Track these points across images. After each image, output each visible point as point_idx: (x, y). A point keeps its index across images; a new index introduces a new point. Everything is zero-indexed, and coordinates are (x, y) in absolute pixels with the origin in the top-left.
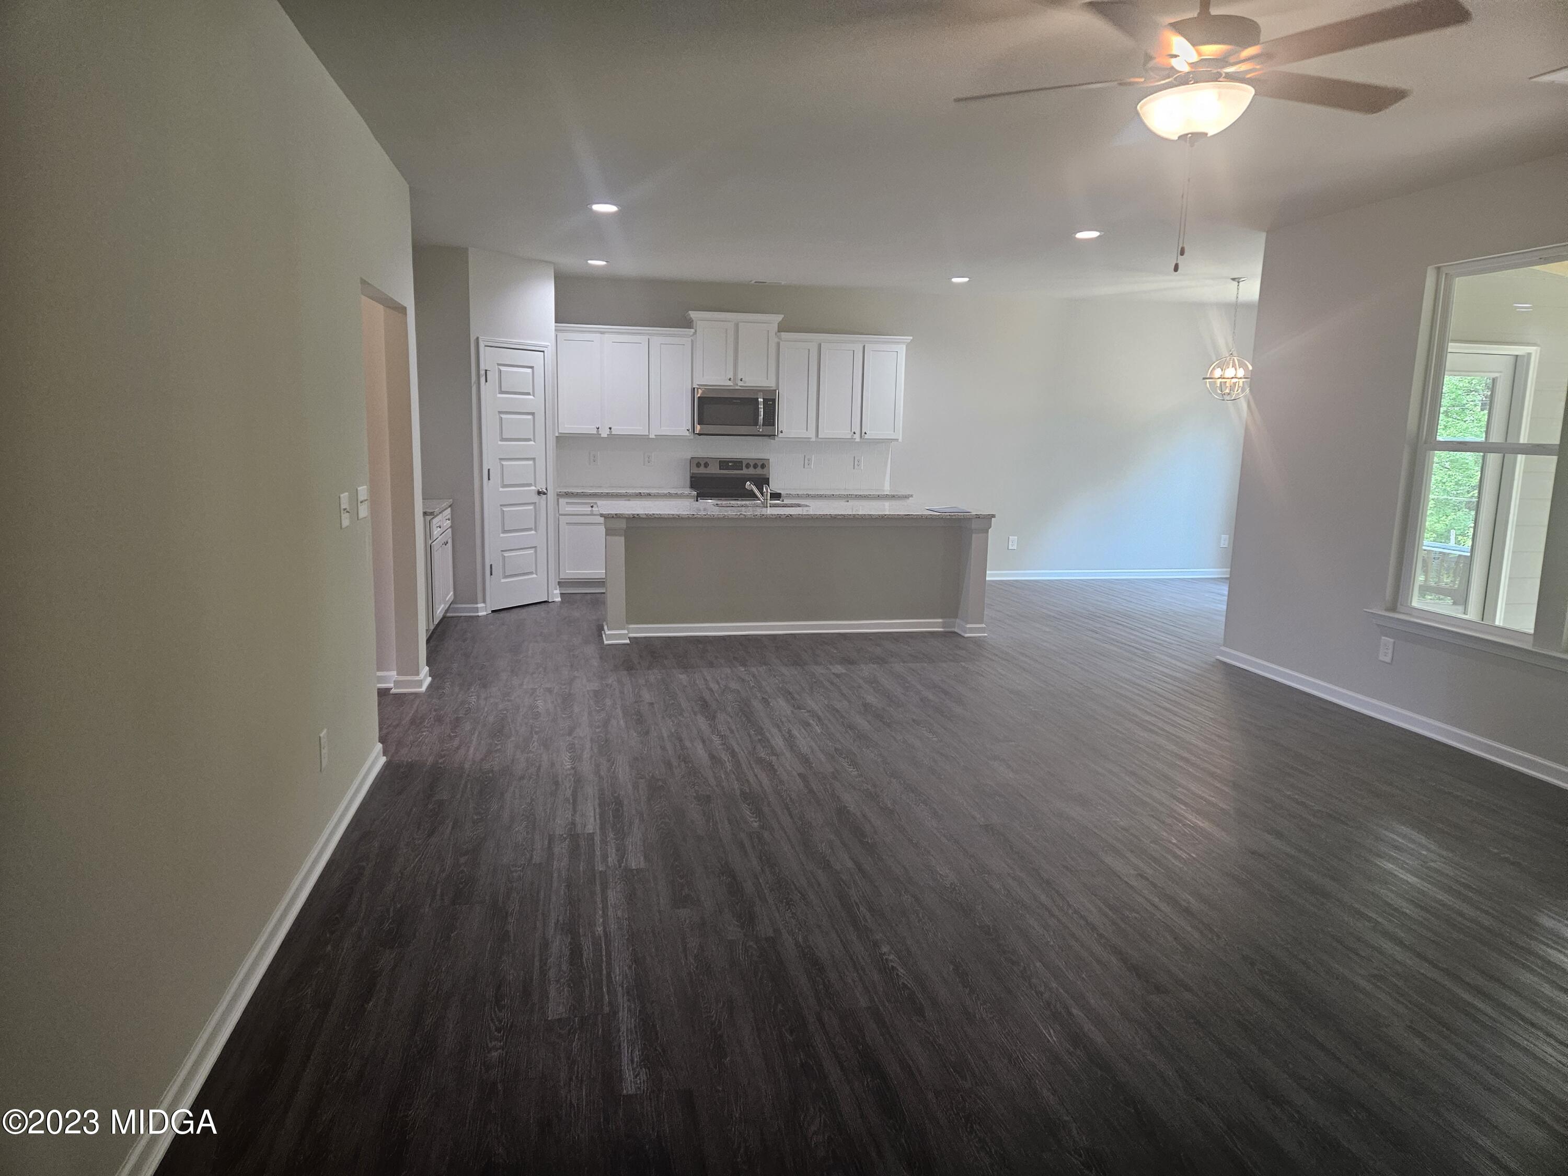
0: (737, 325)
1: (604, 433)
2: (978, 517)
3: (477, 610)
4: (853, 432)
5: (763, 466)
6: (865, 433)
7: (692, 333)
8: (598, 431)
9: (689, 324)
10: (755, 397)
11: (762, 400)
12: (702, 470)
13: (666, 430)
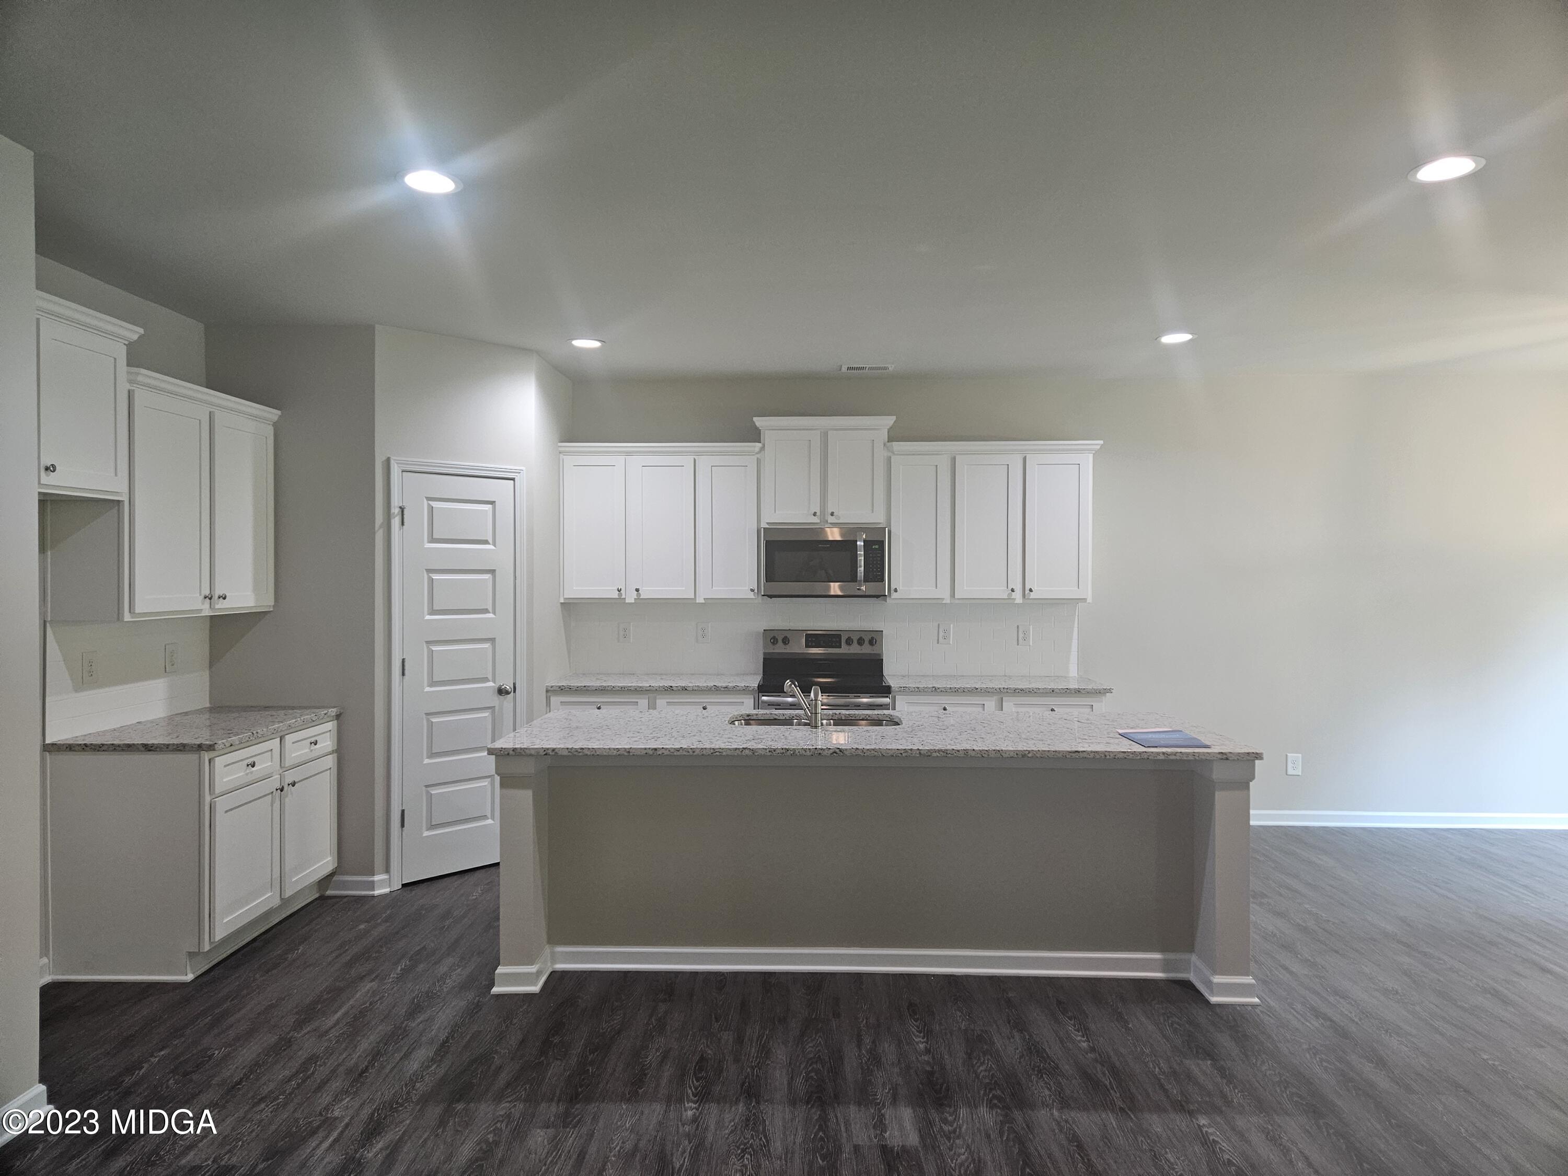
0: (825, 436)
1: (631, 598)
2: (1224, 757)
3: (372, 885)
4: (1010, 588)
5: (872, 642)
6: (1031, 590)
7: (757, 449)
8: (620, 595)
9: (754, 435)
10: (851, 538)
11: (862, 544)
12: (780, 649)
13: (720, 591)
